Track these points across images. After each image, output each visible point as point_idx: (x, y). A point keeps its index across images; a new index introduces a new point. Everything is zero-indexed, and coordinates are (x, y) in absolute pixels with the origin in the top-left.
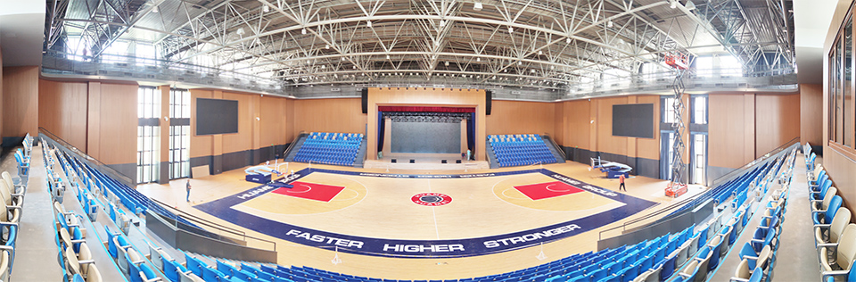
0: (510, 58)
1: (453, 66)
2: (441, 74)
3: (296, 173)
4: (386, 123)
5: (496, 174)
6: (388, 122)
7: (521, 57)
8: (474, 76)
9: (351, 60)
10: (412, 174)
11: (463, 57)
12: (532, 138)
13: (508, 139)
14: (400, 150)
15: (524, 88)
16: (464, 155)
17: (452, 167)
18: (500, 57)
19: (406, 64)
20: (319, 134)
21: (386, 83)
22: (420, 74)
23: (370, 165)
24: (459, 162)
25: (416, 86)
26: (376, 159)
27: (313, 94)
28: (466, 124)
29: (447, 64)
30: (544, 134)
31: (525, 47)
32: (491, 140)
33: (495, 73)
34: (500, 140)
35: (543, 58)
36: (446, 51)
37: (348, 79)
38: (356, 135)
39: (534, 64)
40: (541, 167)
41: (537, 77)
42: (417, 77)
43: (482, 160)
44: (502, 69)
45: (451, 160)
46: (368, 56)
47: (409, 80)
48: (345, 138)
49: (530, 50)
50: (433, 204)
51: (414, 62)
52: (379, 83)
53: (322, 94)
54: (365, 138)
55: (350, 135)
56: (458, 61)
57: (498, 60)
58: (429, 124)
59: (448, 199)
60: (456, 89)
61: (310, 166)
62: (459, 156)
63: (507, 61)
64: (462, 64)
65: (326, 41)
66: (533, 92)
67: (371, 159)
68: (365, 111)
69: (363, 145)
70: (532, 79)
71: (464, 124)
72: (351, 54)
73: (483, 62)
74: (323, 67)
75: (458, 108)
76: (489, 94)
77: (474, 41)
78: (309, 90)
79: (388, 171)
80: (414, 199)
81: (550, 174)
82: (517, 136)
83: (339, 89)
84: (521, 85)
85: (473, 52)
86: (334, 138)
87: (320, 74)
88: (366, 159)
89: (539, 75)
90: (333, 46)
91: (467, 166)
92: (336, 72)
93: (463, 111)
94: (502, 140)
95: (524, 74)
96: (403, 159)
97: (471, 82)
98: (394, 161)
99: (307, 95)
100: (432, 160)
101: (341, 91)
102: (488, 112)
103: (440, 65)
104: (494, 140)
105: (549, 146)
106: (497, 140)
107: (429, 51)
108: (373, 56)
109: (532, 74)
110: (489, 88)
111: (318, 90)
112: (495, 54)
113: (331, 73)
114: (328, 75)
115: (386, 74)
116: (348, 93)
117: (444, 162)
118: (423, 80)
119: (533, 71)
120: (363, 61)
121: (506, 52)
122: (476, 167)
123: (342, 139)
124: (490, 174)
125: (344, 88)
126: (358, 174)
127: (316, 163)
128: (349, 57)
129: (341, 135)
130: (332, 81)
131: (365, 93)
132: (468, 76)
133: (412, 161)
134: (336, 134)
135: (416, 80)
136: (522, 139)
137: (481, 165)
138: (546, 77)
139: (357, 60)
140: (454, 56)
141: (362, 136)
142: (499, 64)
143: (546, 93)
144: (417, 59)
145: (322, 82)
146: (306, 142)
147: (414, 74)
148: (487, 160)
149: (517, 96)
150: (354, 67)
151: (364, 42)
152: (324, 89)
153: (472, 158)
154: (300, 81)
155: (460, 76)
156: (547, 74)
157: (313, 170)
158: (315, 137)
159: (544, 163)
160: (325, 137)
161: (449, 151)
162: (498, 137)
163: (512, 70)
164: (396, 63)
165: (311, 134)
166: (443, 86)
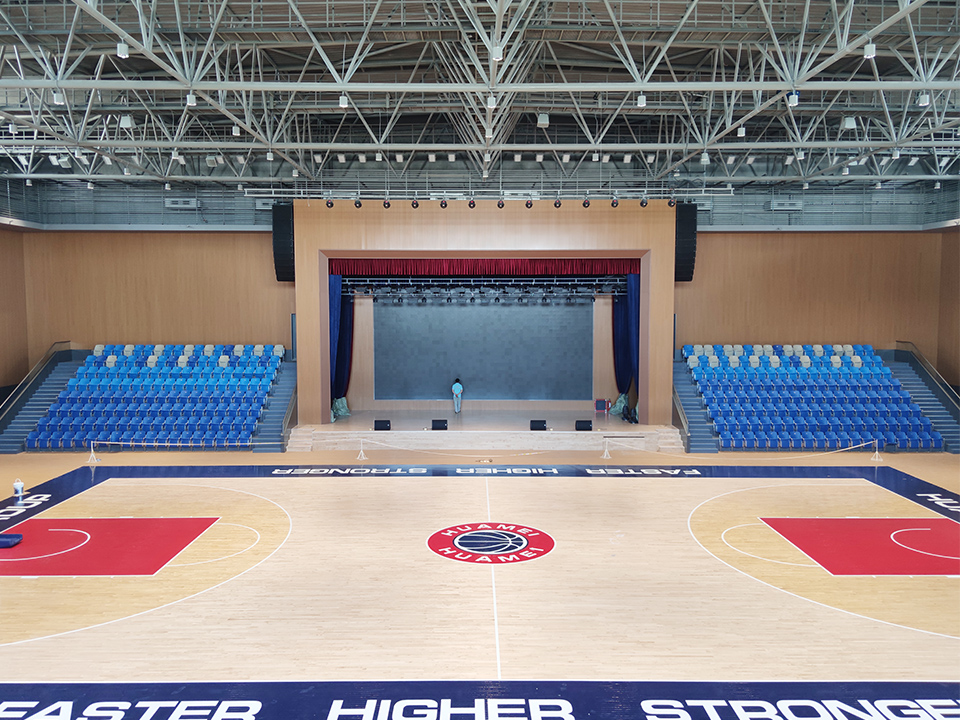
0: (758, 87)
1: (564, 126)
2: (529, 156)
3: (34, 491)
4: (358, 310)
5: (707, 472)
6: (364, 310)
7: (795, 79)
8: (637, 157)
9: (222, 109)
10: (438, 463)
11: (595, 95)
12: (846, 358)
13: (754, 360)
14: (405, 392)
15: (818, 188)
16: (601, 405)
17: (562, 440)
18: (723, 86)
19: (411, 124)
20: (129, 349)
21: (352, 187)
22: (462, 156)
23: (307, 440)
24: (583, 426)
25: (446, 195)
26: (325, 421)
27: (96, 216)
28: (609, 309)
29: (543, 121)
30: (893, 346)
31: (814, 35)
32: (693, 361)
33: (706, 143)
34: (725, 363)
35: (889, 68)
36: (539, 80)
37: (224, 170)
38: (259, 350)
39: (855, 95)
40: (877, 460)
41: (867, 143)
42: (449, 167)
43: (660, 422)
44: (729, 127)
45: (561, 420)
46: (286, 95)
47: (426, 176)
48: (224, 359)
49: (832, 45)
50: (495, 560)
51: (440, 119)
52: (329, 186)
53: (134, 215)
54: (290, 356)
55: (239, 350)
56: (579, 110)
57: (719, 95)
58: (493, 311)
59: (542, 543)
60: (572, 203)
61: (93, 460)
62: (585, 408)
63: (748, 96)
64: (590, 119)
65: (114, 27)
66: (852, 198)
67: (310, 421)
68: (285, 271)
69: (285, 381)
70: (849, 153)
71: (602, 310)
72: (223, 86)
73: (662, 109)
74: (126, 122)
75: (583, 262)
76: (686, 217)
77: (628, 34)
78: (81, 200)
79: (362, 458)
80: (438, 542)
81: (912, 488)
82: (788, 349)
83: (193, 203)
84: (807, 176)
85: (622, 74)
86: (183, 360)
87: (121, 145)
88: (293, 422)
89: (876, 135)
90: (146, 48)
91: (610, 440)
92: (176, 143)
93: (598, 269)
94: (734, 361)
95: (819, 136)
96: (413, 419)
97: (630, 178)
98: (382, 425)
99: (73, 215)
100: (504, 419)
101: (201, 210)
102: (684, 271)
103: (523, 126)
104: (704, 361)
105: (914, 389)
106: (714, 361)
107: (480, 80)
108: (301, 95)
109: (849, 135)
110: (685, 196)
111: (114, 201)
112: (706, 77)
113: (157, 144)
114: (150, 153)
115: (352, 157)
116: (228, 215)
117: (538, 426)
118: (468, 177)
119: (850, 124)
120: (268, 110)
121: (744, 66)
122: (639, 445)
123: (214, 363)
124: (683, 471)
125: (212, 200)
126: (266, 471)
127: (116, 449)
128: (214, 95)
129: (209, 349)
130: (165, 173)
131: (283, 219)
132: (616, 158)
133: (439, 425)
134: (189, 349)
135: (449, 177)
136: (805, 360)
137: (660, 440)
138: (901, 141)
139: (247, 106)
140: (566, 95)
141: (279, 351)
142: (719, 113)
143: (906, 198)
144: (445, 108)
145: (127, 175)
146: (78, 380)
147: (442, 156)
148: (676, 422)
149: (792, 215)
150: (236, 132)
151: (271, 45)
152: (138, 200)
153: (629, 416)
154: (41, 162)
155: (589, 159)
156: (905, 131)
157: (105, 473)
158: (111, 359)
159: (888, 447)
160: (152, 360)
161: (558, 392)
162: (720, 353)
163: (767, 127)
164: (378, 122)
165: (98, 350)
166: (535, 195)
